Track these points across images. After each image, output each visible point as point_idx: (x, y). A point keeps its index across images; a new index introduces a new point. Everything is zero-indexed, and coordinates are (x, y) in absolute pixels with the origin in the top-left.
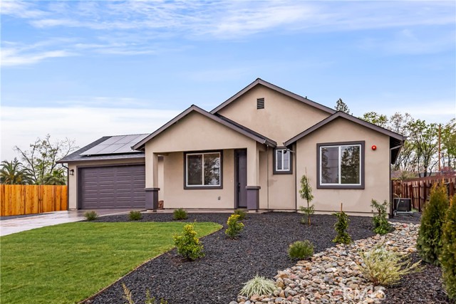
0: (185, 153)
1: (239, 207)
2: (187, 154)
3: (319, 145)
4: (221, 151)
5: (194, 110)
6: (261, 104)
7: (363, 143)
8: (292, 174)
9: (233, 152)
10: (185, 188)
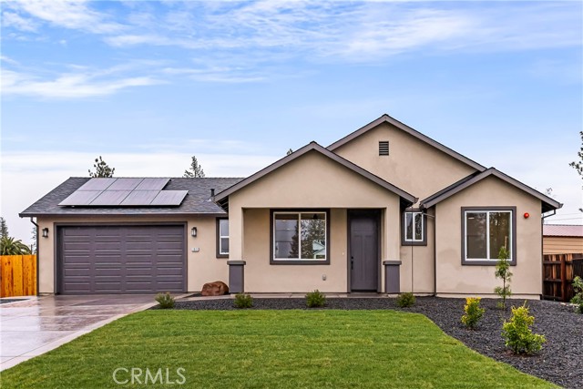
0: (272, 210)
1: (353, 291)
2: (275, 213)
3: (463, 209)
4: (328, 210)
5: (313, 149)
6: (384, 149)
7: (514, 209)
8: (426, 245)
9: (345, 214)
10: (272, 263)
